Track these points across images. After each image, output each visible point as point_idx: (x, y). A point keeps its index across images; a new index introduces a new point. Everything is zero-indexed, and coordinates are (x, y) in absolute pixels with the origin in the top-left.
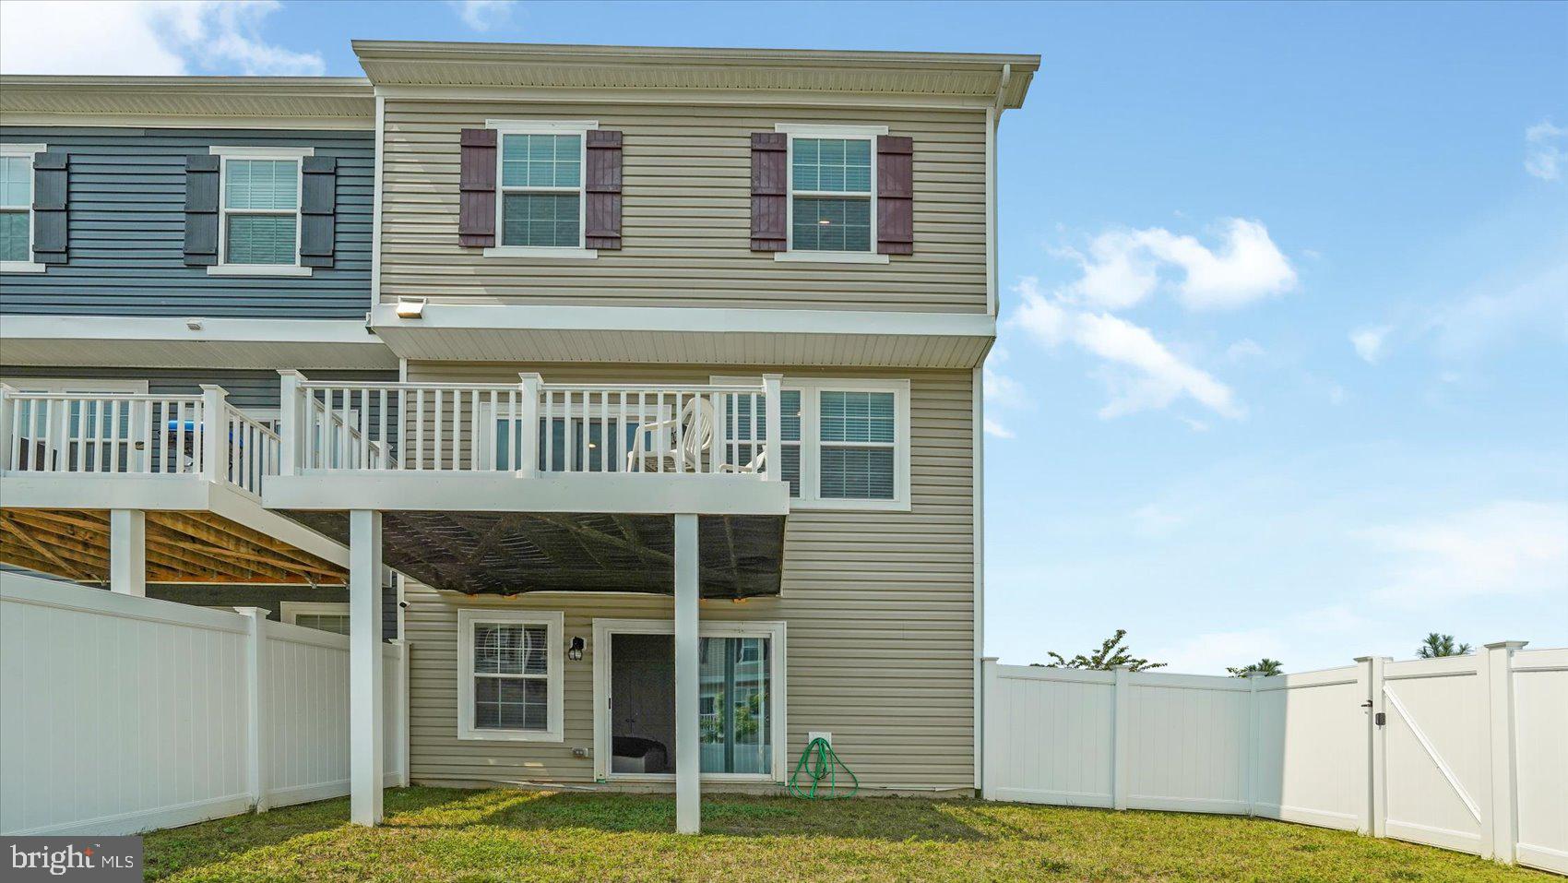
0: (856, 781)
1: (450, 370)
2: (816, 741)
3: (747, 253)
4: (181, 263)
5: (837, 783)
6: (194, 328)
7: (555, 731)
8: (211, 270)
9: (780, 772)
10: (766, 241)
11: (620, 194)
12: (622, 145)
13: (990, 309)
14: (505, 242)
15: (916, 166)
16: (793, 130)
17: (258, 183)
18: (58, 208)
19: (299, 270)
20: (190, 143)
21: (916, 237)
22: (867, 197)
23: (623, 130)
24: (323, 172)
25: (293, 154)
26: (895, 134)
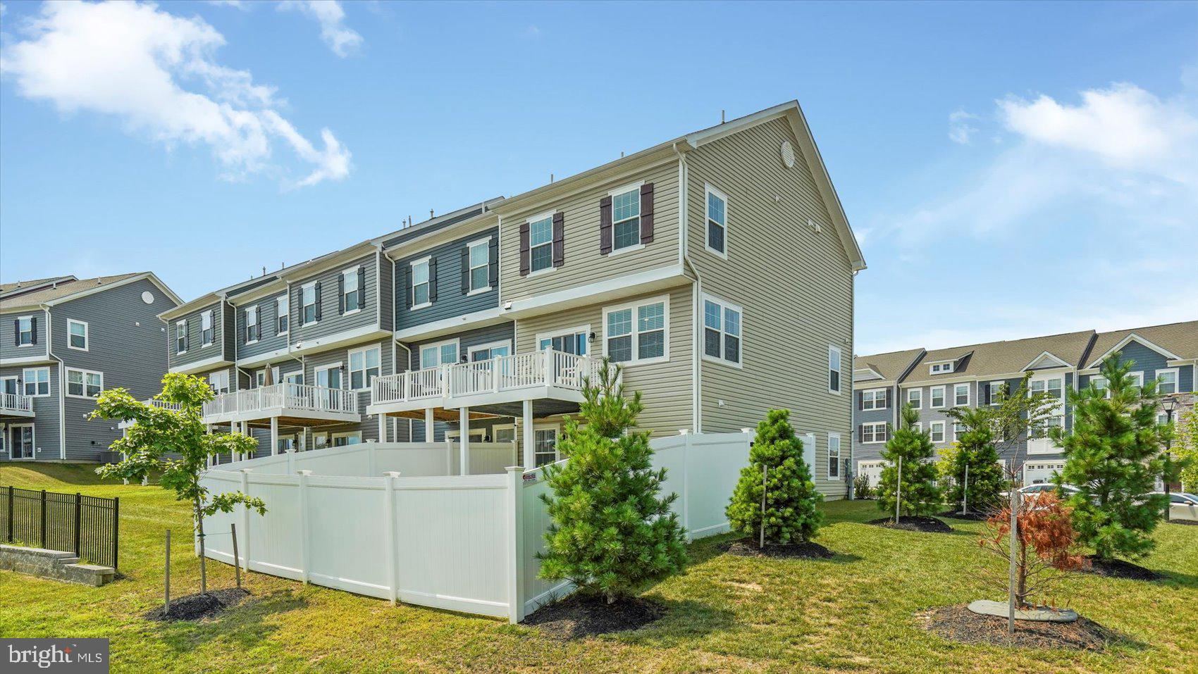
3: (600, 256)
4: (460, 293)
6: (465, 319)
8: (468, 294)
10: (605, 248)
11: (563, 240)
12: (563, 218)
13: (681, 261)
14: (533, 271)
15: (655, 196)
16: (614, 193)
17: (479, 256)
18: (434, 279)
19: (488, 289)
20: (462, 243)
21: (655, 232)
22: (638, 218)
23: (564, 211)
24: (494, 245)
25: (487, 240)
26: (647, 183)
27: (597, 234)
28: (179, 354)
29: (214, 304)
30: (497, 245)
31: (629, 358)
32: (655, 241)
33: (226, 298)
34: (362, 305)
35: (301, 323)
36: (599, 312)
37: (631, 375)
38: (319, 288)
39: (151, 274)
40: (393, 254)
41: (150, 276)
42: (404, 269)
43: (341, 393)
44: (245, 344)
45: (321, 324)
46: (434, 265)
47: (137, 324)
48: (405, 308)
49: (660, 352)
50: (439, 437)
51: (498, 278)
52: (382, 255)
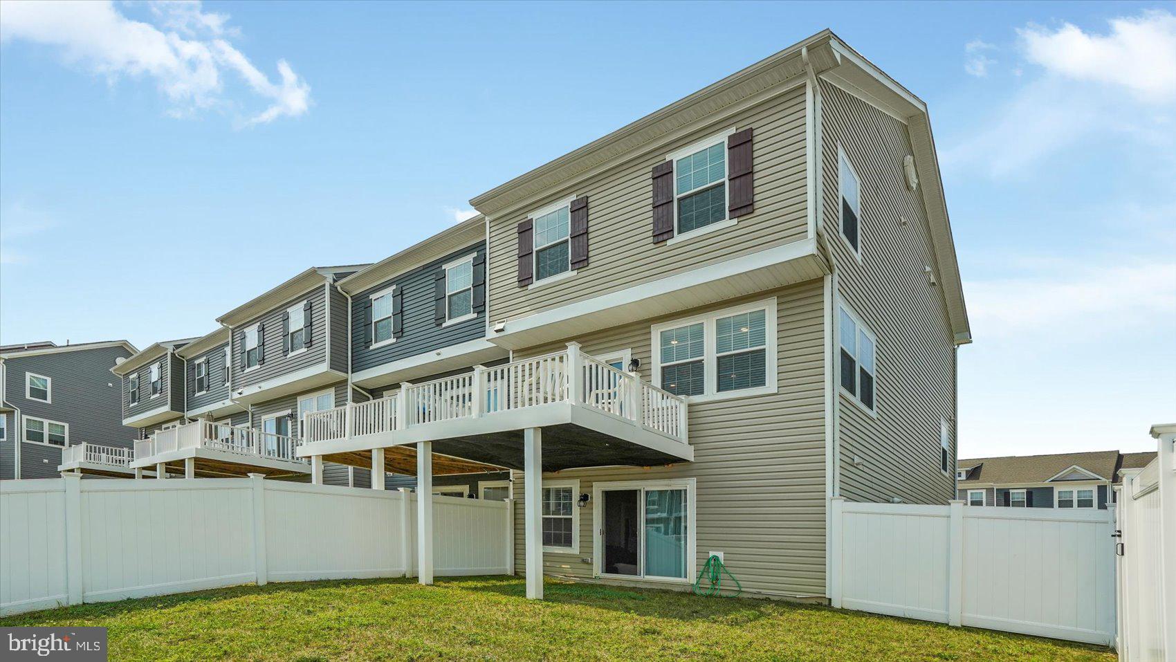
0: (739, 587)
1: (534, 351)
2: (714, 557)
3: (652, 246)
4: (434, 325)
5: (727, 586)
6: (439, 354)
7: (575, 549)
8: (444, 325)
9: (692, 578)
10: (662, 234)
11: (587, 233)
12: (587, 203)
13: (811, 234)
14: (538, 279)
15: (756, 147)
16: (675, 156)
17: (459, 277)
18: (399, 312)
19: (473, 316)
20: (437, 266)
21: (757, 198)
22: (723, 184)
23: (588, 194)
24: (480, 263)
25: (470, 258)
26: (739, 131)
27: (648, 217)
28: (131, 405)
29: (161, 357)
30: (485, 262)
31: (699, 390)
32: (757, 212)
33: (174, 350)
34: (310, 343)
35: (243, 368)
36: (647, 330)
37: (701, 414)
38: (262, 330)
39: (125, 343)
40: (347, 288)
41: (125, 344)
42: (363, 304)
43: (290, 441)
44: (194, 395)
45: (265, 368)
46: (399, 296)
47: (110, 384)
48: (363, 348)
49: (760, 380)
50: (390, 485)
51: (485, 302)
52: (333, 288)
